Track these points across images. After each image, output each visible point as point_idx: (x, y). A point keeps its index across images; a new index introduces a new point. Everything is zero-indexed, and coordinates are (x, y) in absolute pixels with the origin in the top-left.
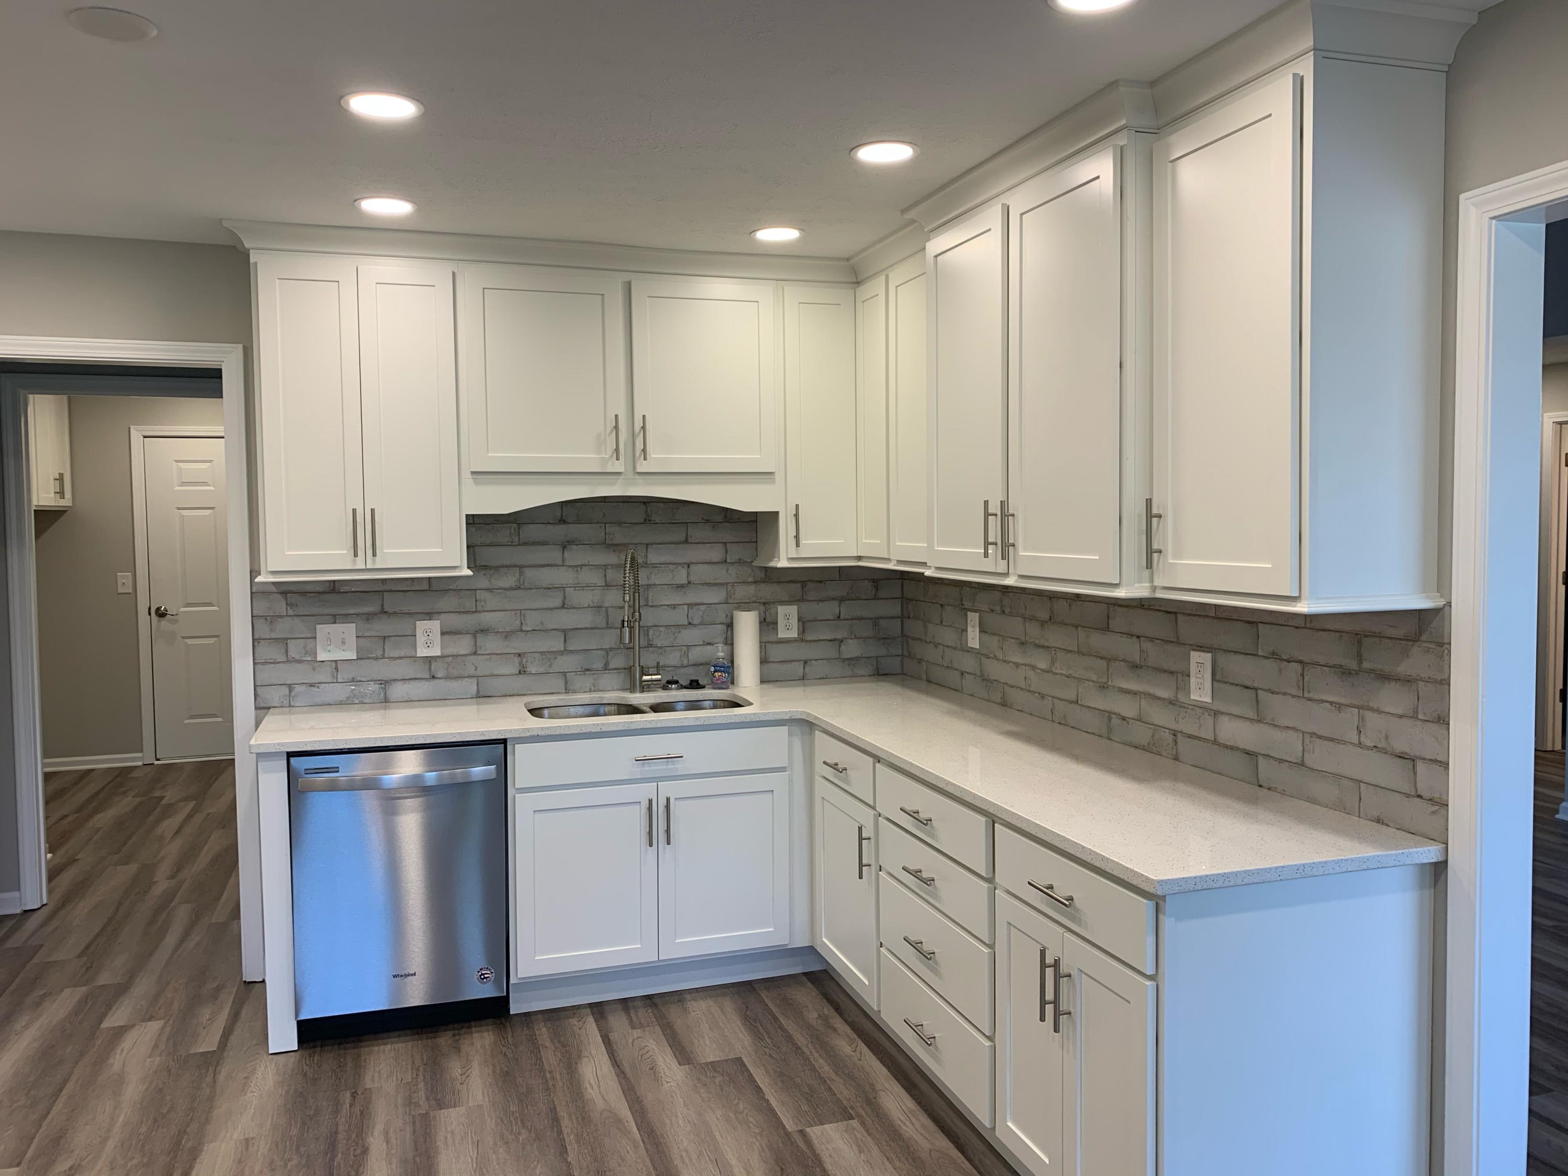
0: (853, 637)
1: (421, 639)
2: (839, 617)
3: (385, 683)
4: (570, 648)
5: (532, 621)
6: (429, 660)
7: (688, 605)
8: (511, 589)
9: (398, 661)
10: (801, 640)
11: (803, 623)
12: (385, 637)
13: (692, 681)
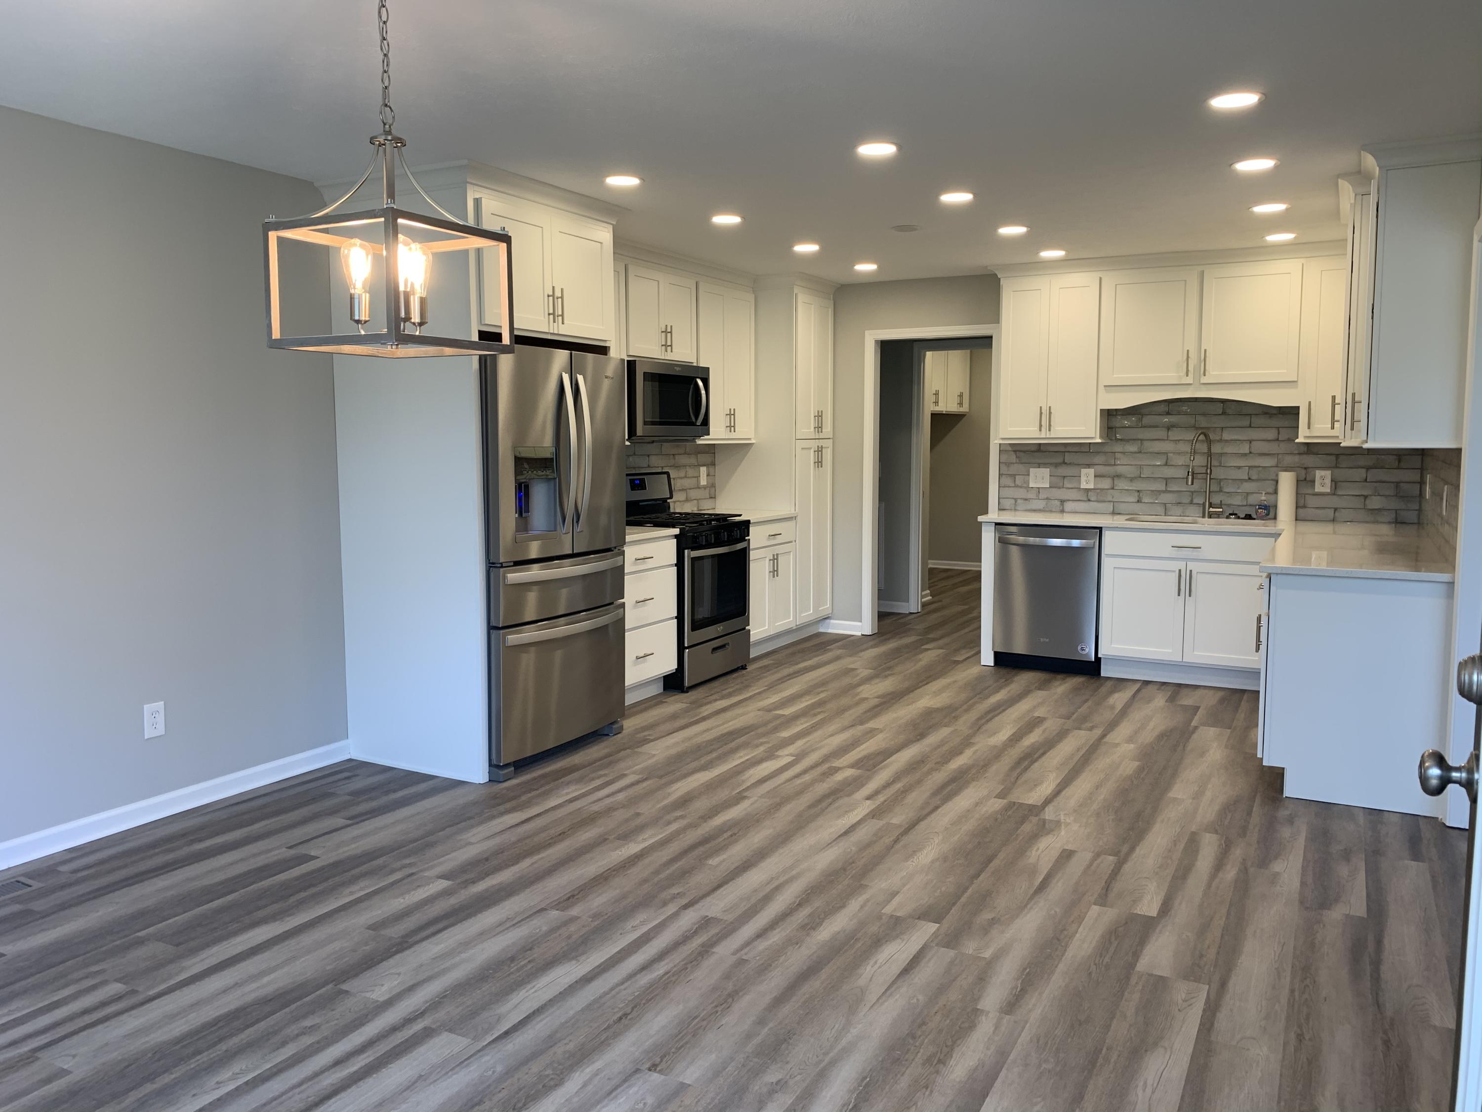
0: (1377, 494)
1: (1083, 479)
2: (1366, 480)
3: (1062, 502)
4: (1168, 489)
5: (1146, 473)
6: (1087, 491)
7: (1249, 467)
8: (1135, 453)
9: (1070, 490)
10: (1333, 493)
11: (1335, 482)
12: (1064, 477)
13: (1246, 515)
